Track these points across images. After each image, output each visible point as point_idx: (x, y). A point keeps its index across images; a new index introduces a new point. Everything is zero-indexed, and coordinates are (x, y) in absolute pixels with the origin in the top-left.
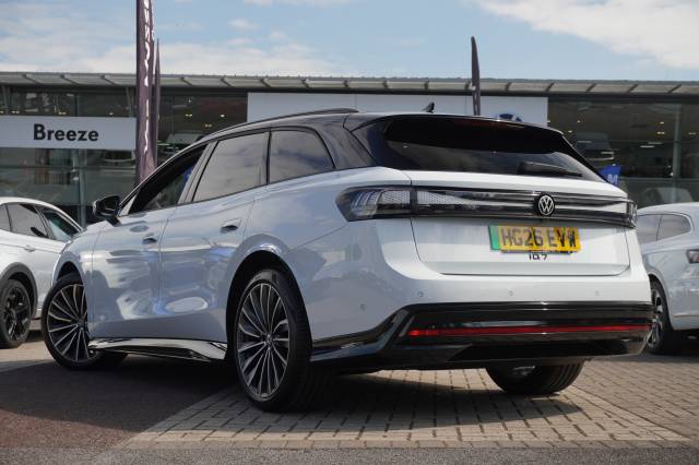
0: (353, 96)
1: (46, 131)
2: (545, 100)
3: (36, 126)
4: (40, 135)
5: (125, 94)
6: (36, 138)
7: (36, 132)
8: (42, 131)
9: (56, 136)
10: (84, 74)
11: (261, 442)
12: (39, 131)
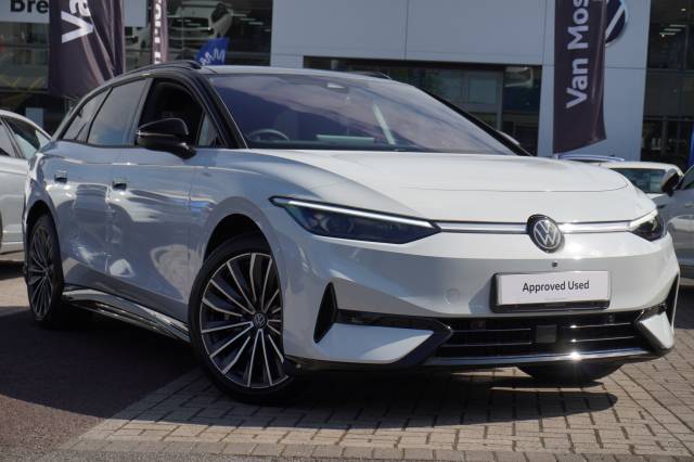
4: (18, 6)
6: (13, 9)
11: (227, 445)
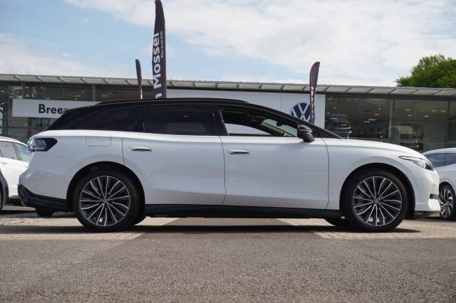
0: (220, 92)
1: (45, 108)
2: (324, 96)
3: (40, 105)
4: (42, 110)
5: (91, 89)
6: (40, 112)
7: (40, 108)
8: (43, 108)
9: (52, 111)
10: (68, 77)
12: (42, 108)
